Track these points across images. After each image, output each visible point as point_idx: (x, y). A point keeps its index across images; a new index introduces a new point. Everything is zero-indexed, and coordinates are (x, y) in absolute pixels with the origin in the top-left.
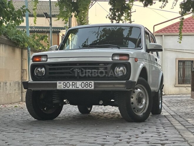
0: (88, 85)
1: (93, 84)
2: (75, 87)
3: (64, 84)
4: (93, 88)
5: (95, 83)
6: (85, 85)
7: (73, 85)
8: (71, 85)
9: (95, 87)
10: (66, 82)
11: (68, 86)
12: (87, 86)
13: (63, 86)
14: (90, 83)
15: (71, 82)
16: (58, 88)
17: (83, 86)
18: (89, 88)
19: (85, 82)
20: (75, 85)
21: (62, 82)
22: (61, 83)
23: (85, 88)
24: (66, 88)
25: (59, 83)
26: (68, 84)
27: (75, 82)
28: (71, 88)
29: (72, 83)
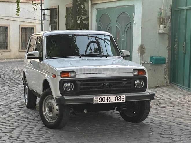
0: (121, 98)
1: (125, 98)
2: (110, 101)
3: (101, 99)
4: (125, 101)
5: (126, 97)
6: (118, 99)
7: (108, 99)
8: (106, 99)
9: (126, 100)
10: (102, 97)
11: (104, 101)
12: (120, 100)
13: (99, 100)
14: (123, 97)
15: (106, 97)
16: (94, 103)
17: (117, 100)
18: (121, 101)
19: (118, 96)
20: (110, 100)
21: (99, 97)
22: (97, 98)
23: (118, 101)
24: (102, 102)
25: (95, 98)
26: (104, 98)
27: (110, 97)
28: (106, 102)
29: (108, 97)
